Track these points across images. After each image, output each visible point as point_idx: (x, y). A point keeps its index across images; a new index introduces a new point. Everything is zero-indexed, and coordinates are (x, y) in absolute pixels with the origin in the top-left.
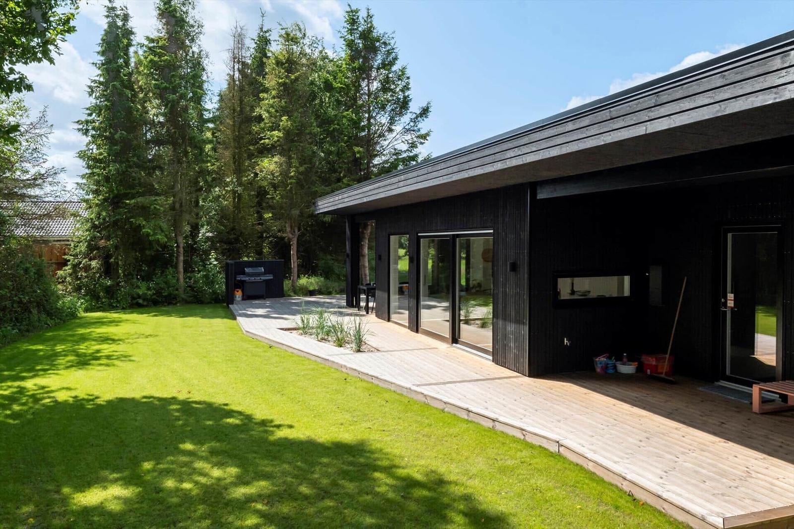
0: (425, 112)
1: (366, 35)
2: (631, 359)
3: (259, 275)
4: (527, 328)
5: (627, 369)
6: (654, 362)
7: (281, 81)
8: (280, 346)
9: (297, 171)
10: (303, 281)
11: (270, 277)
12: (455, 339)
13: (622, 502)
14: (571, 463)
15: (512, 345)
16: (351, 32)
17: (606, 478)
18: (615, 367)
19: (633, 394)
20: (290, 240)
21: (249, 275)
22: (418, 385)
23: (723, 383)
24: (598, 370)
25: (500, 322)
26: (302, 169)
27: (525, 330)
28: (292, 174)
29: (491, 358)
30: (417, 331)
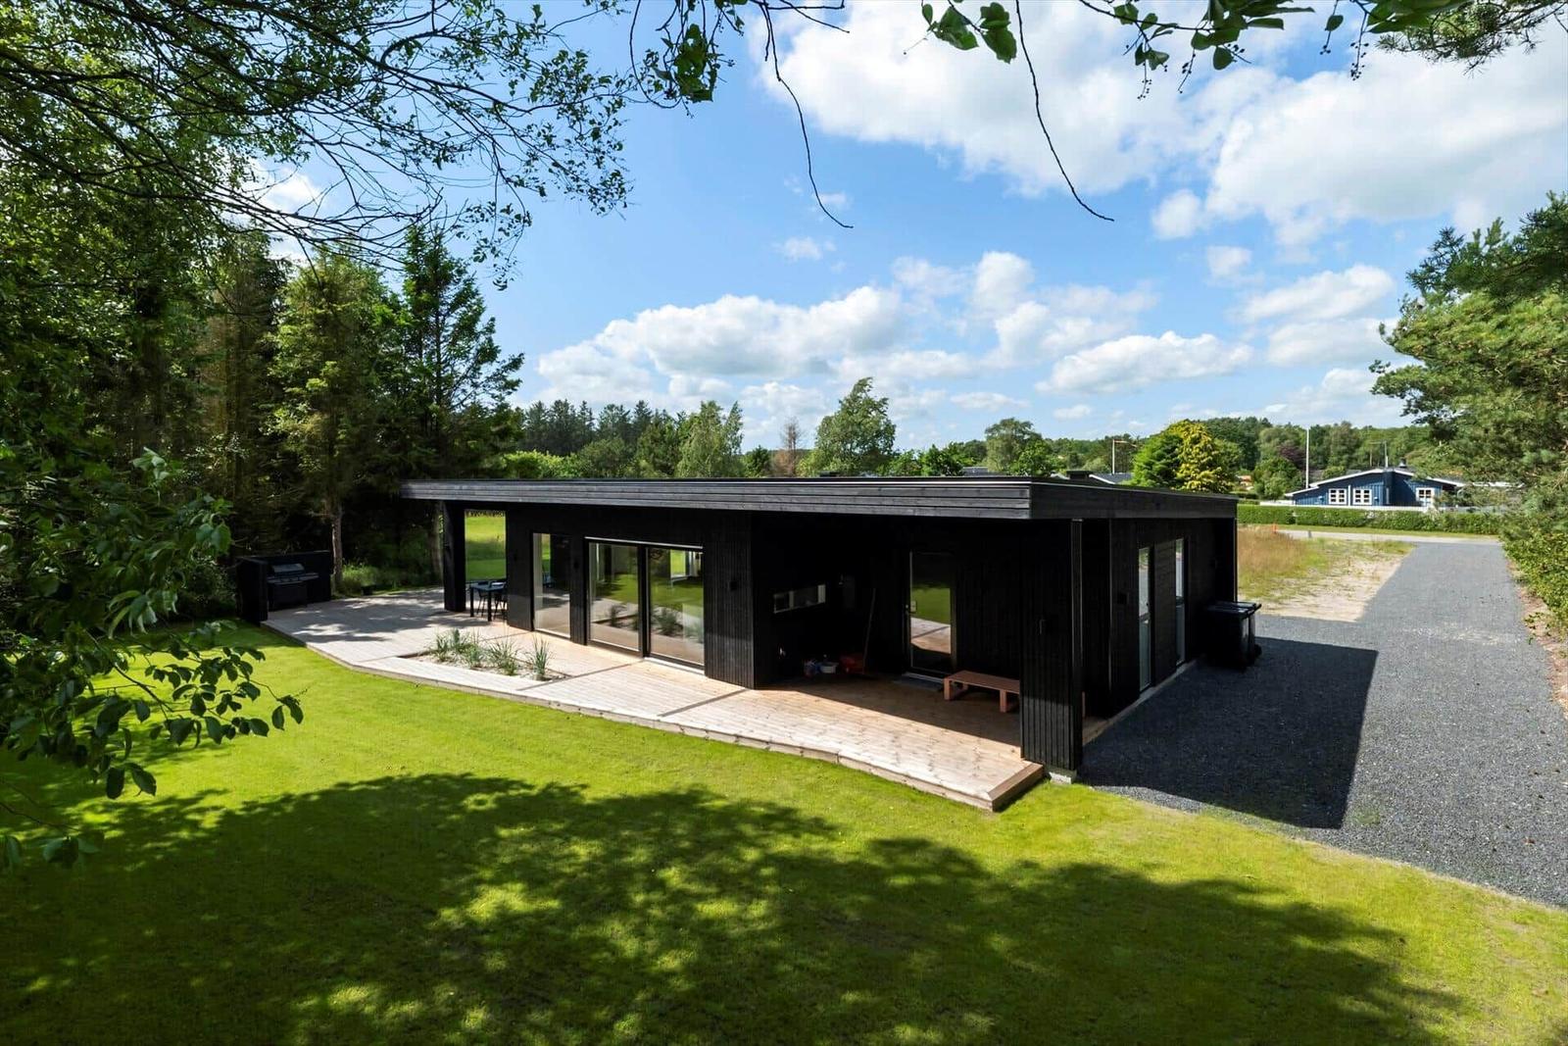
0: (516, 364)
1: (434, 258)
2: (832, 659)
3: (296, 574)
4: (751, 644)
5: (829, 669)
6: (852, 662)
7: (319, 311)
8: (429, 683)
9: (348, 433)
10: (349, 573)
11: (314, 576)
12: (645, 651)
13: (914, 796)
14: (854, 771)
15: (732, 659)
16: (413, 251)
17: (889, 779)
18: (819, 669)
19: (853, 696)
20: (329, 521)
21: (281, 575)
22: (664, 715)
23: (908, 674)
24: (807, 674)
25: (716, 638)
26: (356, 431)
27: (749, 646)
28: (341, 437)
29: (703, 672)
30: (585, 644)
